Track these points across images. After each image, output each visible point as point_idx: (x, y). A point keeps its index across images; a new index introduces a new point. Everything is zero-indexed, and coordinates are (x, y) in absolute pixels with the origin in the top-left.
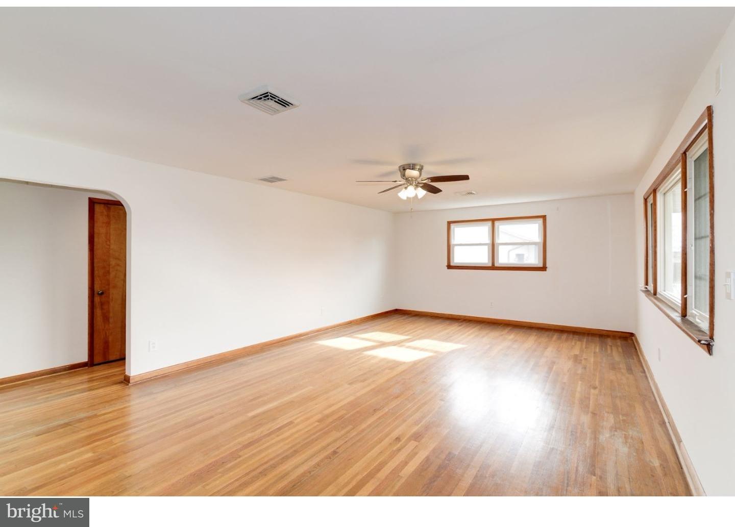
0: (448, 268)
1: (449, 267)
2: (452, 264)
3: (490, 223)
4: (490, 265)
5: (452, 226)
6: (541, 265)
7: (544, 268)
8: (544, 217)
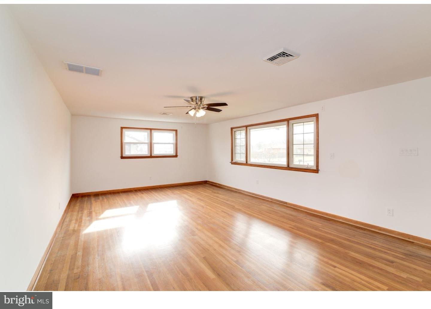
0: (121, 159)
1: (122, 157)
2: (124, 156)
3: (149, 131)
4: (149, 155)
5: (124, 130)
6: (175, 155)
7: (176, 156)
8: (176, 131)
